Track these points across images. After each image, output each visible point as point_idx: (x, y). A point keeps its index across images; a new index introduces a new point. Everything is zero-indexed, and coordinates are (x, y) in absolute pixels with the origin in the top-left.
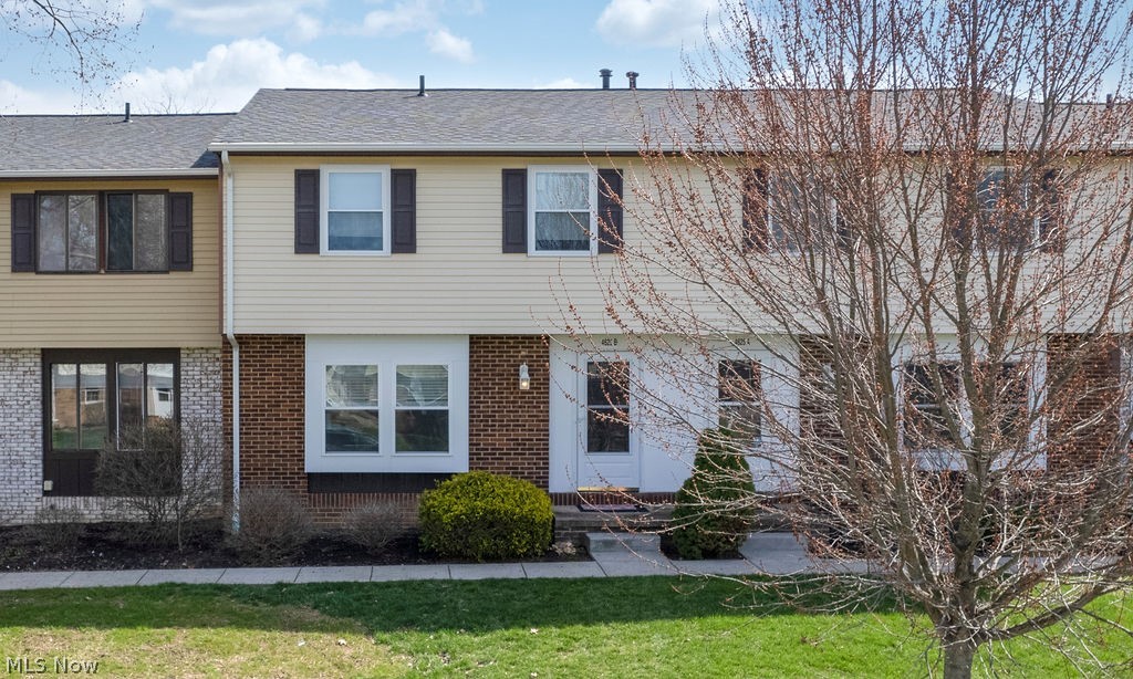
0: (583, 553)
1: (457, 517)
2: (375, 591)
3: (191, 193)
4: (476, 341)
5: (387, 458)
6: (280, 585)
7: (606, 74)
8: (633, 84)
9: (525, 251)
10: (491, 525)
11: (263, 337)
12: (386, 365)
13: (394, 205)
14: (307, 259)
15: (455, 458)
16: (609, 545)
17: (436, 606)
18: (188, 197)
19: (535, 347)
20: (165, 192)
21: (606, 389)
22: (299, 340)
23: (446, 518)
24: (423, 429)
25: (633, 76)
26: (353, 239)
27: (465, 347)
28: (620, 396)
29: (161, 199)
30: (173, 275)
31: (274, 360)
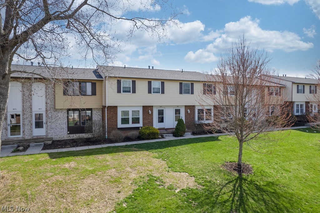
0: (163, 137)
1: (148, 133)
2: (142, 145)
3: (96, 83)
4: (144, 107)
5: (131, 125)
6: (126, 145)
7: (149, 67)
8: (153, 68)
9: (151, 93)
10: (152, 134)
11: (110, 106)
12: (130, 110)
13: (132, 86)
14: (119, 94)
15: (141, 125)
16: (166, 136)
17: (153, 146)
18: (95, 83)
19: (151, 107)
20: (91, 82)
21: (161, 113)
22: (116, 107)
23: (146, 133)
24: (136, 120)
25: (153, 67)
26: (126, 91)
27: (142, 108)
28: (163, 114)
29: (90, 83)
30: (92, 96)
31: (112, 110)
